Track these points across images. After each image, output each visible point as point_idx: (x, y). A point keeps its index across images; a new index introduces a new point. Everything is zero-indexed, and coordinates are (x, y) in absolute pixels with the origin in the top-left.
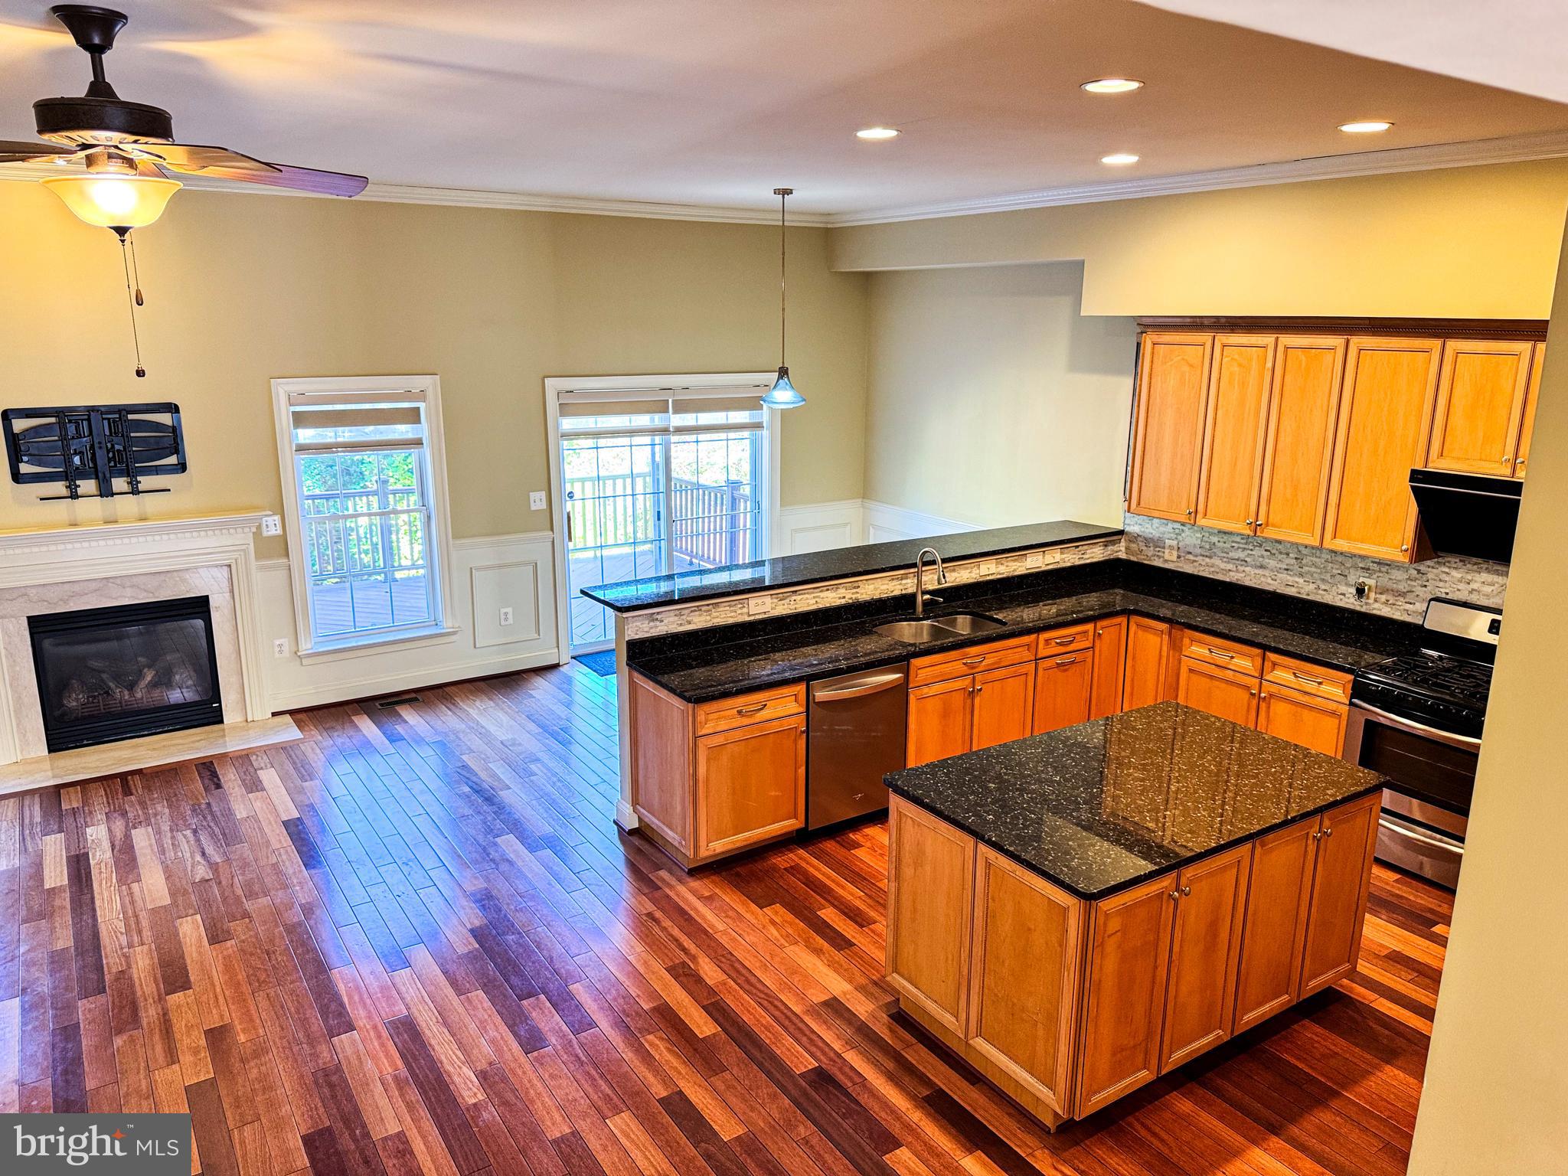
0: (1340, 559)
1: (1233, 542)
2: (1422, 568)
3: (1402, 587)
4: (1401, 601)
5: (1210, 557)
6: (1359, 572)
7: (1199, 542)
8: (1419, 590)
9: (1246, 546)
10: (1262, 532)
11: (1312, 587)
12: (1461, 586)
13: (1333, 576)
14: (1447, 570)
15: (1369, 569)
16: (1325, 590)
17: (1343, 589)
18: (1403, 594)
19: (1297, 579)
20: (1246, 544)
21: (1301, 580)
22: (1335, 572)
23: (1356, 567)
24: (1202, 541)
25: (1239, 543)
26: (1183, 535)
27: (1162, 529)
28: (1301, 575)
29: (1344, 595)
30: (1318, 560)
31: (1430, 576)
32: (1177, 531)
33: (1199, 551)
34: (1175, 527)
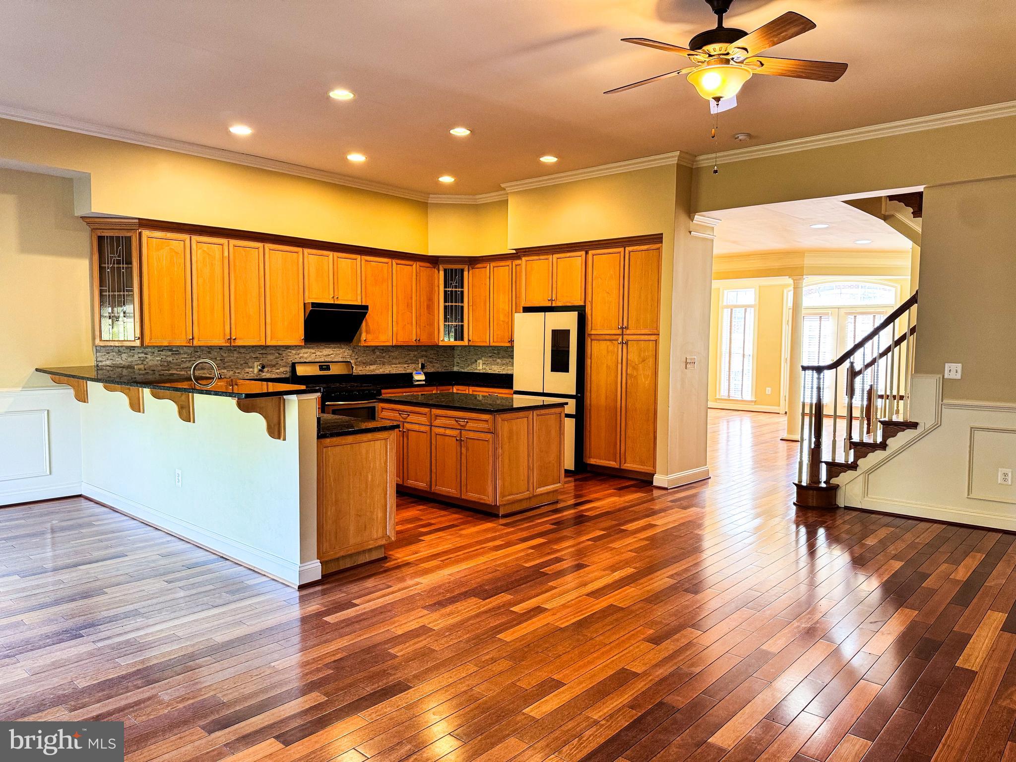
0: (243, 355)
1: (182, 358)
2: (280, 352)
3: (274, 363)
4: (274, 370)
5: (169, 370)
6: (253, 360)
7: (159, 362)
8: (280, 362)
9: (191, 359)
10: (234, 342)
11: (231, 373)
12: (296, 356)
13: (241, 365)
14: (290, 351)
15: (257, 358)
16: (239, 373)
17: (247, 370)
18: (274, 366)
19: (223, 371)
20: (190, 358)
21: (225, 371)
22: (242, 362)
23: (251, 357)
24: (161, 361)
25: (186, 358)
26: (147, 360)
27: (130, 359)
28: (225, 368)
29: (248, 373)
30: (232, 358)
31: (284, 355)
32: (142, 359)
33: (160, 368)
34: (140, 356)
